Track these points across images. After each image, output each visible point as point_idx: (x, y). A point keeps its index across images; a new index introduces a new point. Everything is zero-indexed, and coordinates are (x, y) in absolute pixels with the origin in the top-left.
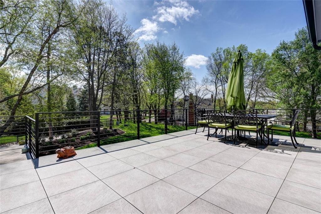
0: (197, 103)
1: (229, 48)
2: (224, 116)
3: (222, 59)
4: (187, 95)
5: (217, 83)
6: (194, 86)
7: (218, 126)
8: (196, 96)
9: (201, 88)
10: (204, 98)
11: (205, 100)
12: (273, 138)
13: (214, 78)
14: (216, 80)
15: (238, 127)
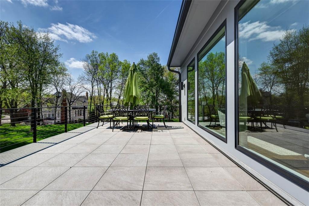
0: (72, 101)
1: (103, 53)
2: (127, 111)
3: (98, 61)
4: (61, 91)
5: (94, 82)
6: (69, 83)
7: (122, 119)
8: (71, 94)
9: (76, 86)
10: (80, 95)
11: (81, 97)
12: (153, 124)
13: (91, 77)
14: (92, 80)
15: (136, 118)
